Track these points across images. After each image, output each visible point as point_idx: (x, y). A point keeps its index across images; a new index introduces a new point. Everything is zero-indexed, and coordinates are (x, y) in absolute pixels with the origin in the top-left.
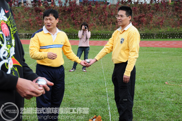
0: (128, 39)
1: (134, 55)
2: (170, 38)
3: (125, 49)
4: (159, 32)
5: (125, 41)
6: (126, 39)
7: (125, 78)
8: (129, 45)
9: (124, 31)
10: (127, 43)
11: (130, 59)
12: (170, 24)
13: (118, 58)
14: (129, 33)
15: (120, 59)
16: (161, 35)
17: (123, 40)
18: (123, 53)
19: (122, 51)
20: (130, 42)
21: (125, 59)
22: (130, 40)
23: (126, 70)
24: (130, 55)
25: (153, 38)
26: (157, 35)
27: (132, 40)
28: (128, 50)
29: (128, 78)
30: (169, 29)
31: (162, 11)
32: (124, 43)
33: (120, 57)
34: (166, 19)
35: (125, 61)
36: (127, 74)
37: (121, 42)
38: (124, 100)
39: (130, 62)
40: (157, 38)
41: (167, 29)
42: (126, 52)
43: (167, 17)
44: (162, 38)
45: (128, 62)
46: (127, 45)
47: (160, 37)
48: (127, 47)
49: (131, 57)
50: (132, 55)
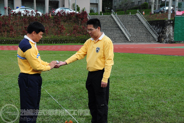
0: (104, 48)
1: (111, 63)
2: (54, 43)
3: (101, 58)
4: (46, 39)
5: (100, 50)
6: (101, 48)
7: (103, 85)
8: (105, 53)
9: (99, 40)
10: (102, 52)
11: (108, 67)
12: (53, 33)
13: (95, 66)
14: (104, 42)
15: (97, 67)
16: (48, 41)
17: (99, 49)
18: (99, 61)
19: (98, 59)
20: (106, 50)
21: (102, 67)
22: (105, 49)
23: (104, 76)
24: (106, 63)
25: (42, 43)
26: (44, 41)
27: (108, 49)
28: (104, 58)
29: (106, 84)
30: (52, 36)
31: (46, 23)
32: (100, 51)
33: (97, 65)
34: (49, 29)
35: (101, 69)
36: (105, 81)
37: (97, 51)
38: (102, 105)
39: (108, 70)
40: (44, 43)
41: (51, 36)
42: (103, 60)
43: (50, 27)
44: (48, 43)
45: (105, 70)
46: (102, 54)
47: (47, 43)
48: (103, 55)
49: (108, 65)
50: (109, 63)
